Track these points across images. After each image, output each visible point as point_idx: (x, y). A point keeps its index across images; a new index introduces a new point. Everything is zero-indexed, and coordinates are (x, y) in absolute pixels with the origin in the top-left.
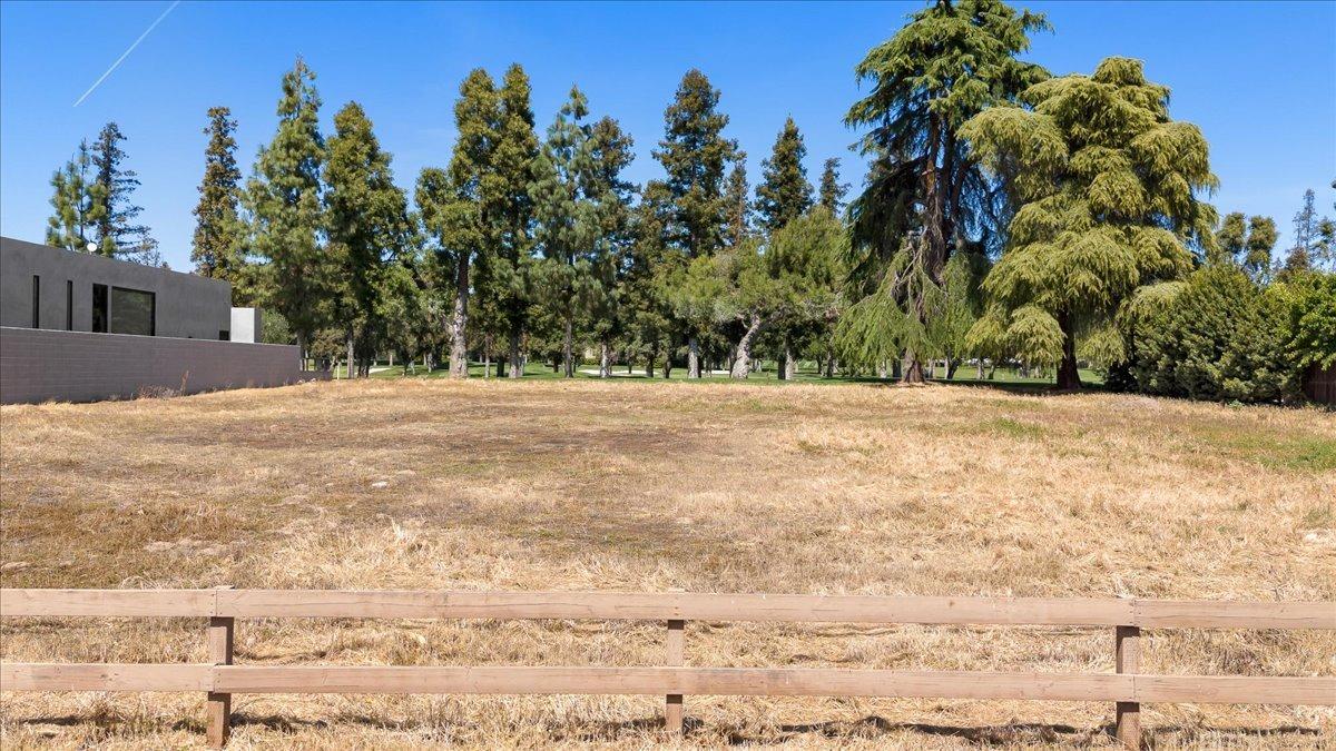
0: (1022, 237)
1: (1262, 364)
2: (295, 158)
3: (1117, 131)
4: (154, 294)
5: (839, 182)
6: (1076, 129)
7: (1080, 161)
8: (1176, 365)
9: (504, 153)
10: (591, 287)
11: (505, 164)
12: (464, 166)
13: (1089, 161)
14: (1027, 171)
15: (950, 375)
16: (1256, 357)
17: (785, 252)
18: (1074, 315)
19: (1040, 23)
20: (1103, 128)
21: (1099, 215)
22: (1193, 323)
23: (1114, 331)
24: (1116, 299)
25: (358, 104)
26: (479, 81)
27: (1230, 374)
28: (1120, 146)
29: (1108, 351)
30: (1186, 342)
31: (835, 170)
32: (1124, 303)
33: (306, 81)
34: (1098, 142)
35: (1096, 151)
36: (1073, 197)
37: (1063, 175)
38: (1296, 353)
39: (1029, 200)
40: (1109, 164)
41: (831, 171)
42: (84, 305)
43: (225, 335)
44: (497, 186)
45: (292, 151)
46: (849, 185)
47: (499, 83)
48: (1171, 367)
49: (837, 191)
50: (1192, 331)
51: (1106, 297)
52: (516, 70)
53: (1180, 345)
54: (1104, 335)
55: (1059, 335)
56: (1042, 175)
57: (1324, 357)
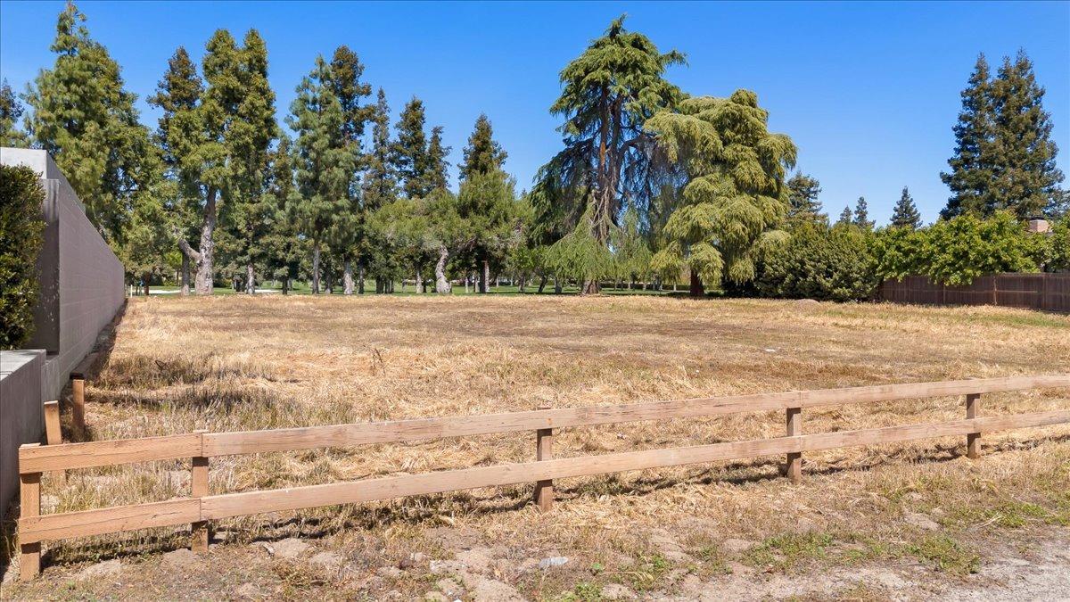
0: (694, 199)
1: (857, 279)
2: (76, 93)
3: (750, 135)
5: (443, 145)
6: (728, 133)
7: (729, 153)
8: (799, 280)
9: (252, 104)
10: (349, 220)
11: (251, 113)
12: (217, 112)
13: (735, 153)
14: (697, 157)
15: (541, 289)
16: (855, 275)
17: (473, 199)
18: (730, 251)
19: (681, 59)
20: (743, 133)
21: (741, 187)
22: (811, 256)
23: (748, 259)
24: (751, 240)
25: (102, 45)
27: (837, 285)
28: (751, 145)
29: (746, 272)
30: (808, 267)
31: (439, 135)
32: (755, 242)
33: (78, 21)
34: (739, 141)
35: (739, 147)
36: (724, 174)
37: (718, 161)
38: (882, 273)
39: (697, 176)
40: (747, 156)
41: (437, 136)
44: (247, 132)
45: (73, 87)
46: (450, 148)
47: (240, 42)
48: (794, 282)
49: (441, 152)
50: (810, 260)
51: (747, 239)
52: (254, 34)
53: (803, 268)
54: (743, 262)
55: (720, 263)
56: (706, 160)
57: (898, 275)
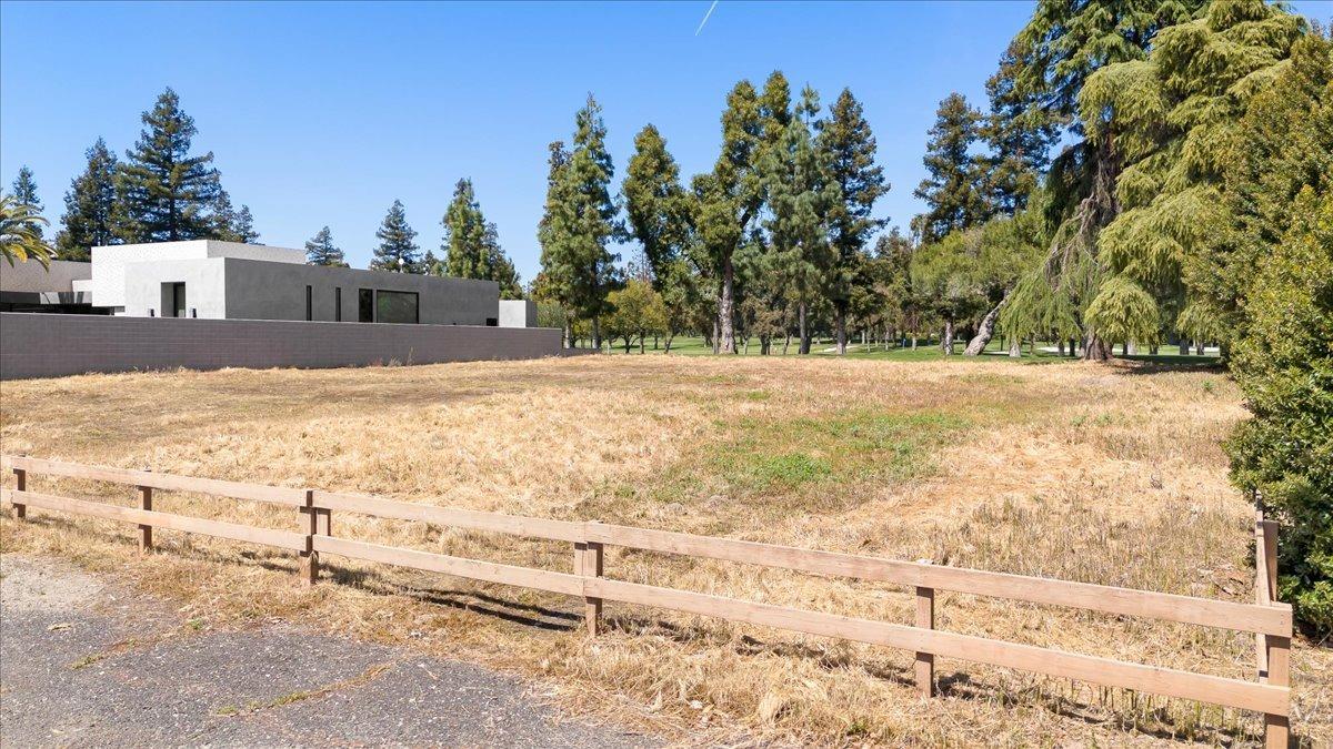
4: (417, 294)
7: (1176, 116)
12: (726, 169)
25: (653, 126)
26: (744, 93)
33: (594, 114)
42: (352, 304)
43: (493, 322)
47: (760, 91)
52: (777, 76)
